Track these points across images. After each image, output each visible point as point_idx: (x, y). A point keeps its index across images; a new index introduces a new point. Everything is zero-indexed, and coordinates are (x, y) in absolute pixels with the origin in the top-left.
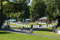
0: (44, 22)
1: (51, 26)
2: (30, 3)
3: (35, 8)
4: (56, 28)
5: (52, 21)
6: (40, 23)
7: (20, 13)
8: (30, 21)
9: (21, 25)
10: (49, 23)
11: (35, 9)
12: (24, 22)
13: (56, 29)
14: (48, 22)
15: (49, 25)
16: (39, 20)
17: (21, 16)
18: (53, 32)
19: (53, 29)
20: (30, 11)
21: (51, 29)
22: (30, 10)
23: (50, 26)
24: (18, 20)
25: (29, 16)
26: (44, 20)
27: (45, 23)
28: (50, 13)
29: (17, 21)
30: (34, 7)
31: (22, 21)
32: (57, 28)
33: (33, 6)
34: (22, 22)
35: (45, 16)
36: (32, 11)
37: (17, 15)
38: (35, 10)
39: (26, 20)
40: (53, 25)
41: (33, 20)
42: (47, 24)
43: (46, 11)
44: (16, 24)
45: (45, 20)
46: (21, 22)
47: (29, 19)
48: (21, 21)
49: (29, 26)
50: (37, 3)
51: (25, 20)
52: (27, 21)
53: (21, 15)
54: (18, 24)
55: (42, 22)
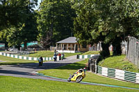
0: (70, 49)
1: (86, 57)
2: (37, 5)
3: (49, 17)
4: (98, 62)
5: (89, 47)
6: (61, 51)
7: (13, 29)
8: (37, 48)
9: (16, 57)
10: (83, 52)
11: (49, 19)
12: (24, 50)
13: (97, 64)
14: (78, 49)
15: (81, 57)
16: (59, 44)
17: (17, 36)
18: (91, 71)
19: (91, 65)
20: (38, 25)
21: (87, 64)
22: (38, 21)
23: (83, 57)
24: (9, 45)
25: (35, 35)
26: (70, 44)
27: (73, 52)
28: (85, 28)
29: (7, 48)
30: (47, 15)
31: (18, 47)
32: (100, 63)
33: (45, 13)
34: (19, 50)
35: (73, 36)
36: (41, 23)
37: (7, 34)
38: (49, 21)
39: (29, 44)
40: (92, 56)
41: (44, 44)
42: (78, 54)
43: (75, 23)
44: (5, 54)
45: (73, 44)
46: (16, 51)
47: (36, 43)
48: (16, 47)
49: (35, 59)
50: (53, 5)
51: (25, 45)
52: (31, 47)
53: (16, 33)
54: (8, 55)
55: (65, 49)
